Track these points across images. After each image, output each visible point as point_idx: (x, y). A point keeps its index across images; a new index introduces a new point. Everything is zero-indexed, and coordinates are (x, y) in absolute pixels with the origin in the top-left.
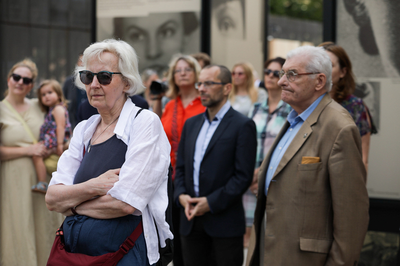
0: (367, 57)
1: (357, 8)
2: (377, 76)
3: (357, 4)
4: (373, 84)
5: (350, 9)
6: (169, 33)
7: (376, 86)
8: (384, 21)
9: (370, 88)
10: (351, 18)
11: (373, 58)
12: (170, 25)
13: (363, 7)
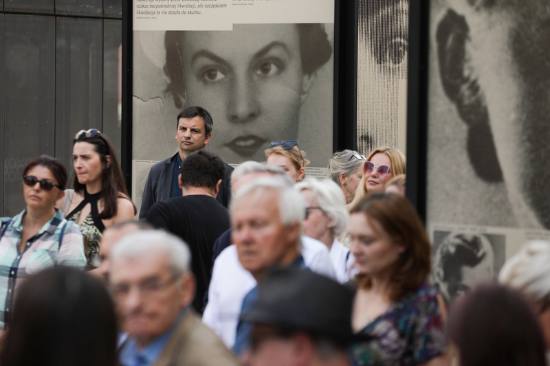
0: (481, 186)
1: (464, 89)
2: (500, 224)
3: (466, 80)
4: (490, 237)
5: (452, 91)
6: (273, 69)
7: (497, 243)
8: (513, 116)
9: (486, 246)
10: (453, 107)
11: (492, 188)
12: (275, 52)
13: (474, 88)
